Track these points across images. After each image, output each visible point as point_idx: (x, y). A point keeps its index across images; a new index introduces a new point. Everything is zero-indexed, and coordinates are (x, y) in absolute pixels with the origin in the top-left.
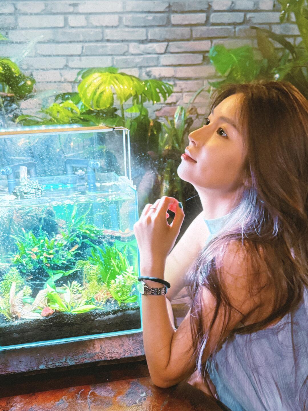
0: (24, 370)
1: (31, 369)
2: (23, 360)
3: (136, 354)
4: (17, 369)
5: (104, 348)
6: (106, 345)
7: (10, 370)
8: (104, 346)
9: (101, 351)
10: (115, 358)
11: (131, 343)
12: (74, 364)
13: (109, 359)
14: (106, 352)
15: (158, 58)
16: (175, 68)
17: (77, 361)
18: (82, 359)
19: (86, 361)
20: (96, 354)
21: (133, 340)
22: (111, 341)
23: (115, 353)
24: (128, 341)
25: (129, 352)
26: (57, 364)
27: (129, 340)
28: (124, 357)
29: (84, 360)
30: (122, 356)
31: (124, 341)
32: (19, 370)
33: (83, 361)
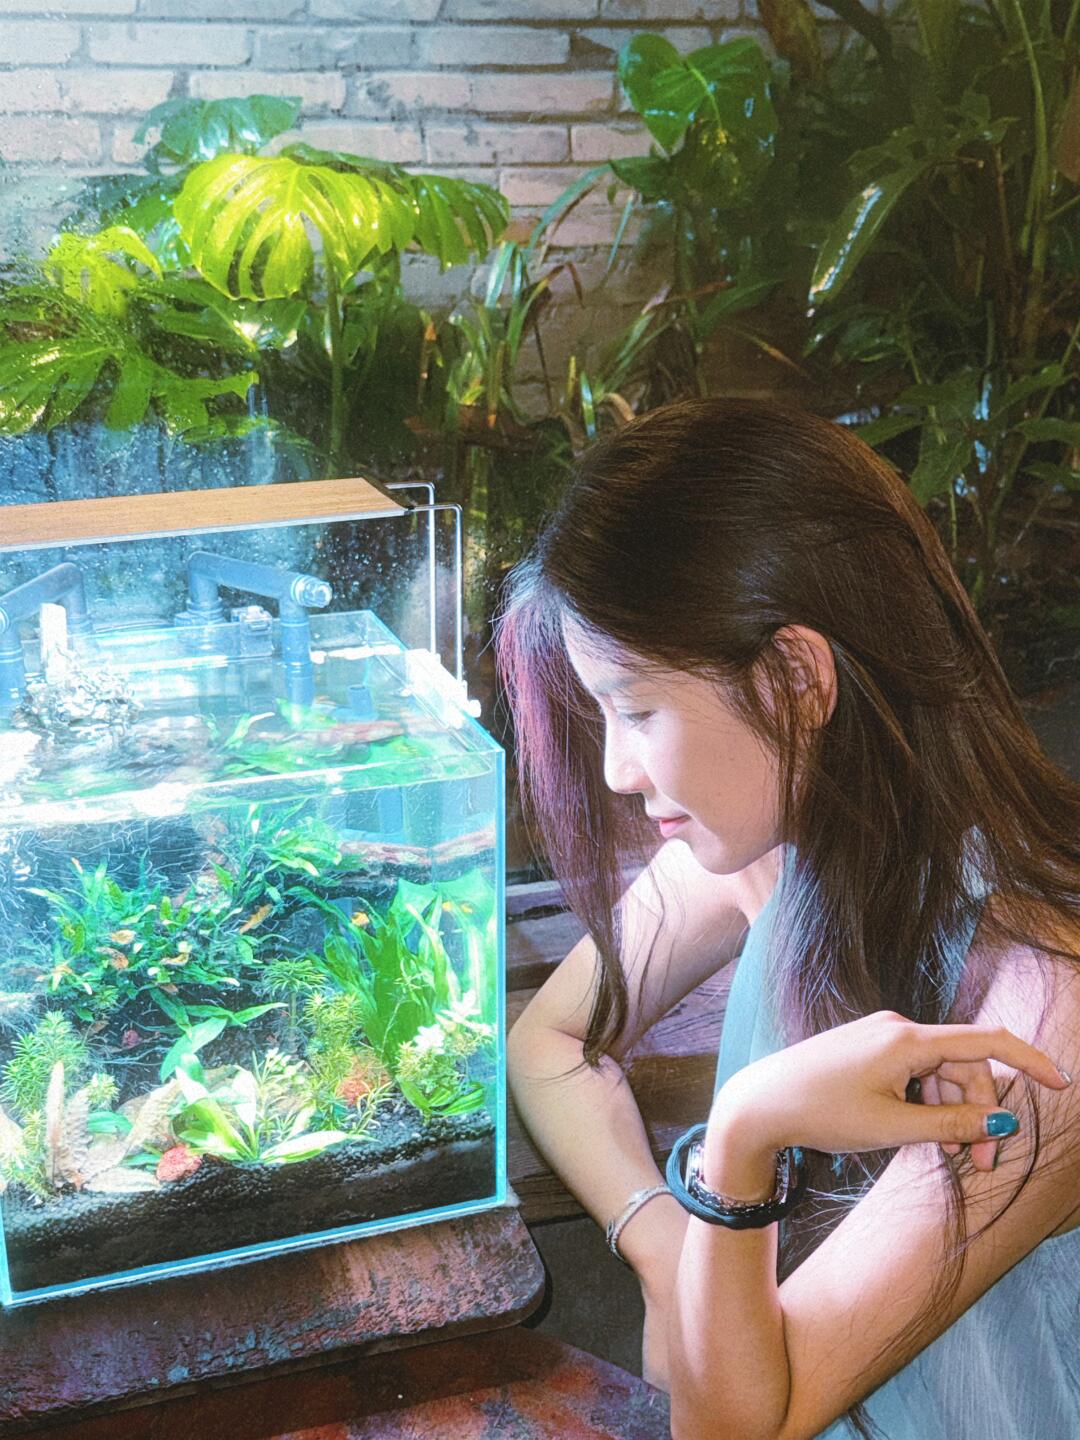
0: (115, 1392)
1: (138, 1385)
2: (106, 1347)
3: (495, 1304)
4: (89, 1389)
5: (382, 1285)
6: (390, 1270)
7: (66, 1393)
8: (380, 1276)
9: (374, 1300)
10: (425, 1325)
11: (473, 1259)
12: (287, 1355)
13: (406, 1330)
14: (394, 1302)
15: (413, 40)
16: (475, 78)
17: (299, 1345)
18: (313, 1335)
19: (328, 1342)
20: (358, 1312)
21: (476, 1245)
22: (402, 1253)
23: (425, 1305)
24: (460, 1250)
25: (469, 1297)
26: (230, 1361)
27: (463, 1245)
28: (455, 1319)
29: (318, 1337)
30: (448, 1315)
31: (445, 1251)
32: (96, 1391)
33: (316, 1344)
